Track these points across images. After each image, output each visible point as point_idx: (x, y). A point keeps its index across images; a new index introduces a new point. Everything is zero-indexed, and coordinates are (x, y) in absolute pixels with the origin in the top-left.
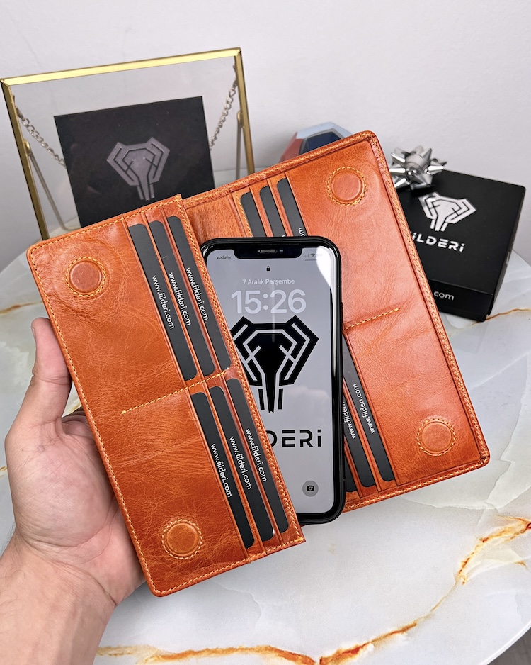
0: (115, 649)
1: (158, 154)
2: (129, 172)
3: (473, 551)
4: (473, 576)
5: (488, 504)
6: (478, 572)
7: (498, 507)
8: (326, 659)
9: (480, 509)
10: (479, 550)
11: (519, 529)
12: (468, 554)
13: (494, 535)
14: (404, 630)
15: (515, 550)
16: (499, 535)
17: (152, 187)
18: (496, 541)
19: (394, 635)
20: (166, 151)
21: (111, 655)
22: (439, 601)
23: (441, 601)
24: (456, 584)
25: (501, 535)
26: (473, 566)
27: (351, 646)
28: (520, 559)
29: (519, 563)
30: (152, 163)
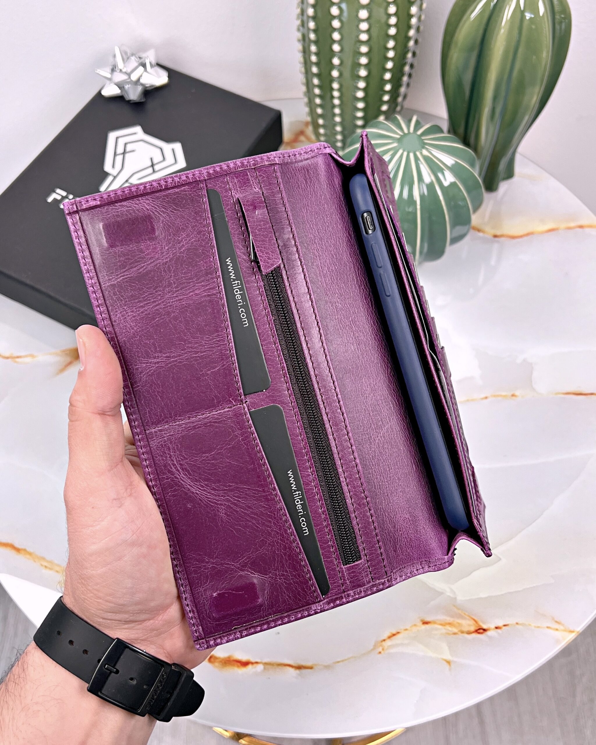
0: (48, 562)
3: (407, 628)
6: (400, 649)
8: (216, 658)
10: (415, 629)
11: (466, 629)
14: (299, 668)
18: (437, 629)
19: (288, 668)
21: (42, 565)
22: (346, 658)
23: (349, 659)
25: (444, 625)
27: (244, 658)
28: (449, 657)
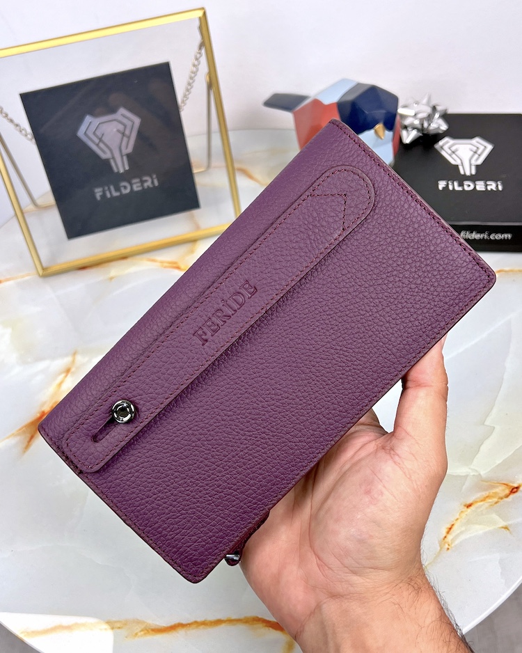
1: (129, 124)
2: (101, 145)
4: (457, 542)
5: (472, 469)
7: (483, 473)
9: (464, 474)
12: (453, 519)
13: (478, 500)
15: (499, 515)
16: (483, 500)
17: (125, 158)
20: (137, 121)
24: (440, 550)
26: (458, 532)
29: (503, 528)
30: (123, 134)
